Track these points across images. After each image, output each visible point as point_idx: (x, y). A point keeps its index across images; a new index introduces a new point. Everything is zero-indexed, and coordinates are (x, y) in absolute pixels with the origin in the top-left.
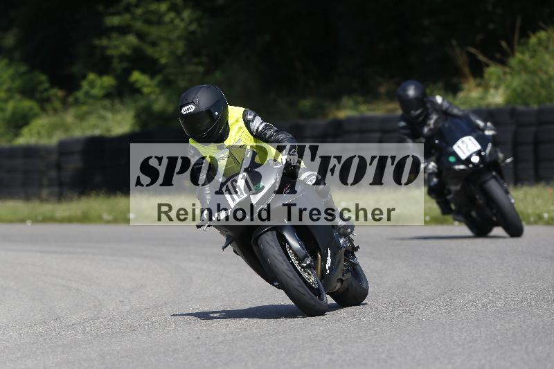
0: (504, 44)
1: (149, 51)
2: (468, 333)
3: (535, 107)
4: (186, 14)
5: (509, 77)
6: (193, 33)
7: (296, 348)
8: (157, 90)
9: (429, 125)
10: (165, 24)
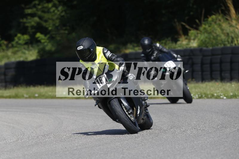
0: (197, 21)
1: (44, 24)
2: (182, 145)
3: (211, 48)
4: (60, 8)
5: (199, 35)
6: (63, 16)
7: (108, 152)
8: (48, 41)
9: (154, 56)
10: (51, 12)
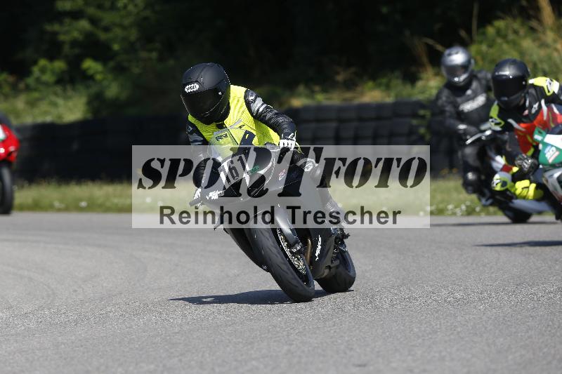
0: (463, 33)
1: (103, 36)
6: (146, 19)
7: (253, 339)
8: (110, 76)
10: (118, 9)
